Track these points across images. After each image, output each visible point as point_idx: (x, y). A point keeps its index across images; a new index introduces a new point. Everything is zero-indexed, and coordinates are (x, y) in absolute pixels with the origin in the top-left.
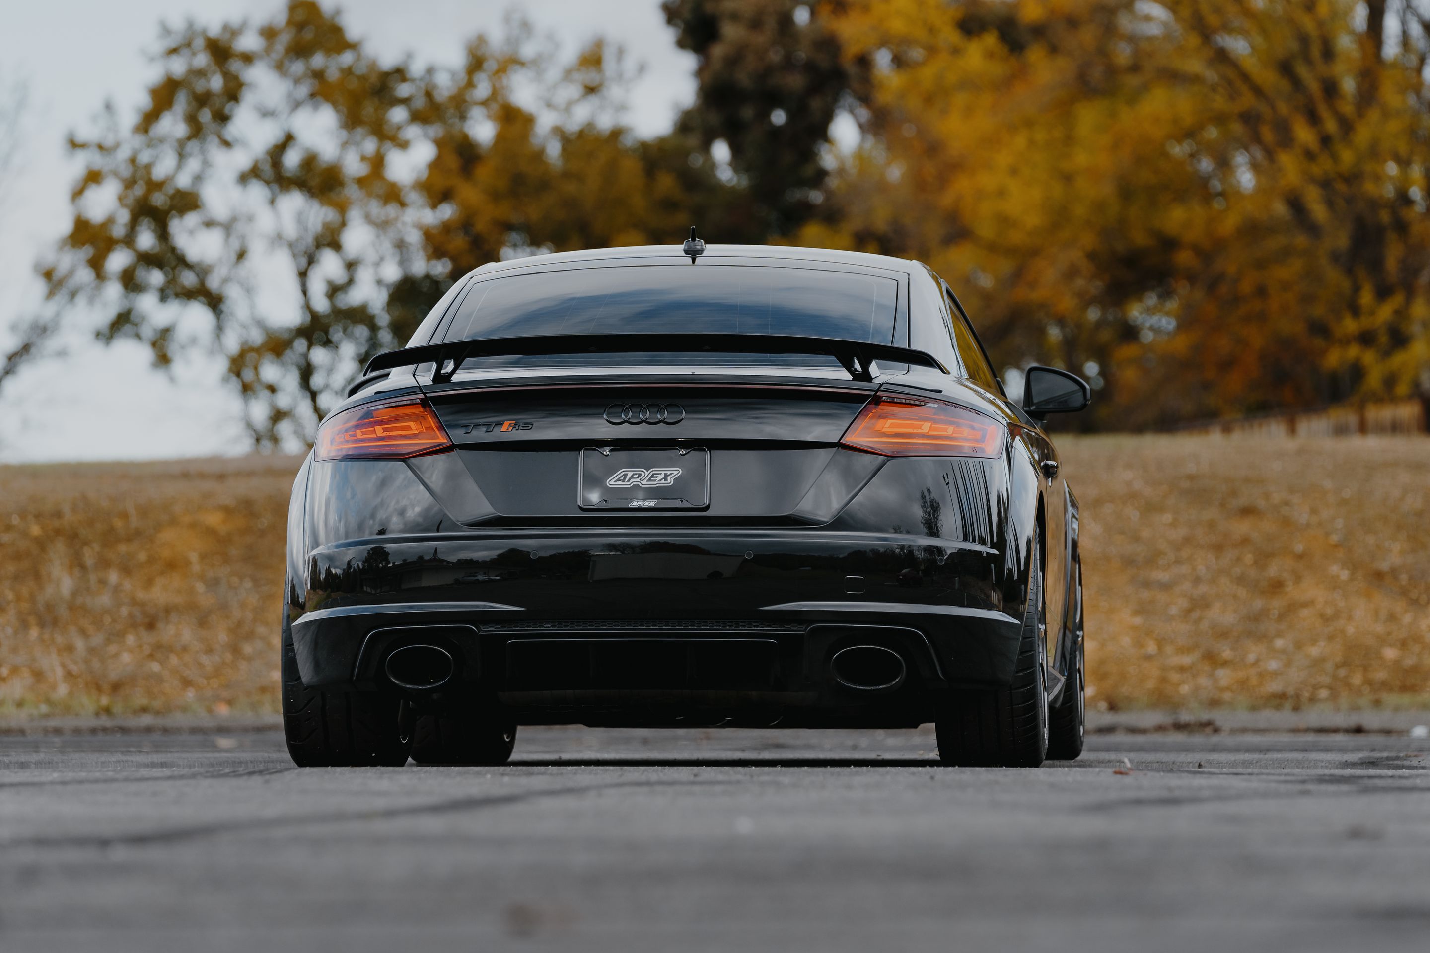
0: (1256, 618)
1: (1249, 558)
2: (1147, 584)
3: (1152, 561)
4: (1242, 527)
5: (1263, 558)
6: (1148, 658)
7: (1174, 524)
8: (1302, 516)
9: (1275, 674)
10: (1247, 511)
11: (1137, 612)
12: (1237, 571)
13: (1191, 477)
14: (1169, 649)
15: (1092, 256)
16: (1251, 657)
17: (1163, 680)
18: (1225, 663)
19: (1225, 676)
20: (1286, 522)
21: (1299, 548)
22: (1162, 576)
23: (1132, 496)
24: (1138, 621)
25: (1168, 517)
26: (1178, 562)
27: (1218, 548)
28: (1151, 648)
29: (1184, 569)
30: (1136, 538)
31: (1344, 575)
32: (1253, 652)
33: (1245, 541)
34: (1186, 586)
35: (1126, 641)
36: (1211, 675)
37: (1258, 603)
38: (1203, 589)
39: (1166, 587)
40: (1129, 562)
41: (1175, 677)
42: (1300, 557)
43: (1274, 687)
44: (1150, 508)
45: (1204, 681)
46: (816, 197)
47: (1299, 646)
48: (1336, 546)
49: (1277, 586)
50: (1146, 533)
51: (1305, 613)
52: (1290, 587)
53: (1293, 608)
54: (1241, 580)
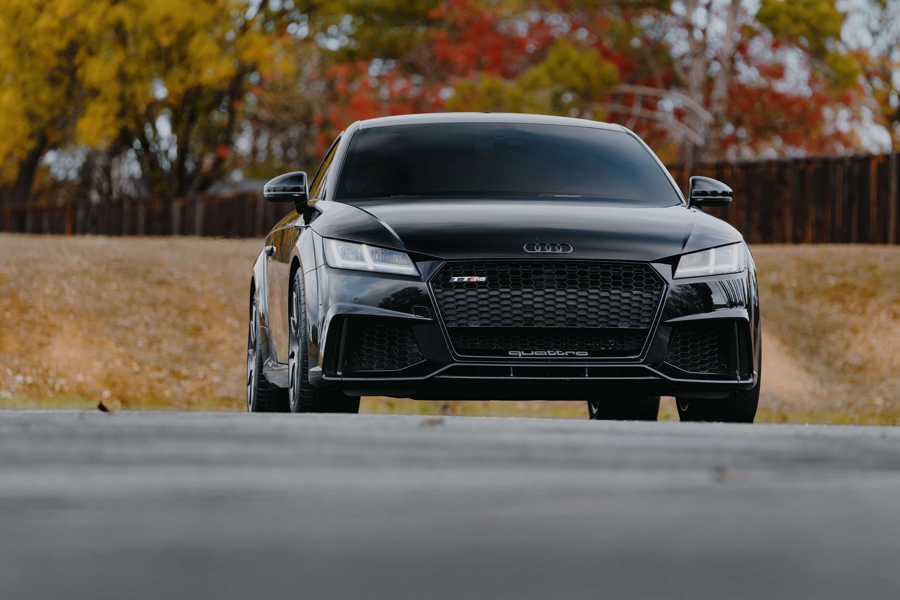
0: (193, 349)
1: (174, 312)
2: (117, 327)
3: (115, 312)
4: (162, 293)
5: (184, 312)
6: (136, 373)
8: (196, 286)
9: (219, 385)
10: (161, 283)
11: (119, 344)
12: (170, 319)
14: (147, 368)
16: (201, 374)
17: (151, 387)
18: (186, 378)
19: (188, 386)
20: (189, 290)
21: (203, 306)
22: (126, 322)
24: (121, 350)
25: (114, 286)
26: (130, 313)
27: (154, 305)
28: (136, 368)
29: (137, 318)
30: (99, 298)
31: (236, 324)
32: (201, 371)
33: (167, 302)
34: (142, 329)
35: (118, 362)
36: (179, 385)
37: (190, 341)
38: (152, 331)
39: (131, 329)
40: (101, 313)
41: (158, 385)
42: (205, 312)
43: (221, 393)
44: (100, 280)
45: (175, 388)
47: (227, 367)
48: (225, 306)
49: (197, 331)
50: (104, 295)
51: (222, 347)
52: (205, 330)
53: (212, 345)
54: (174, 325)
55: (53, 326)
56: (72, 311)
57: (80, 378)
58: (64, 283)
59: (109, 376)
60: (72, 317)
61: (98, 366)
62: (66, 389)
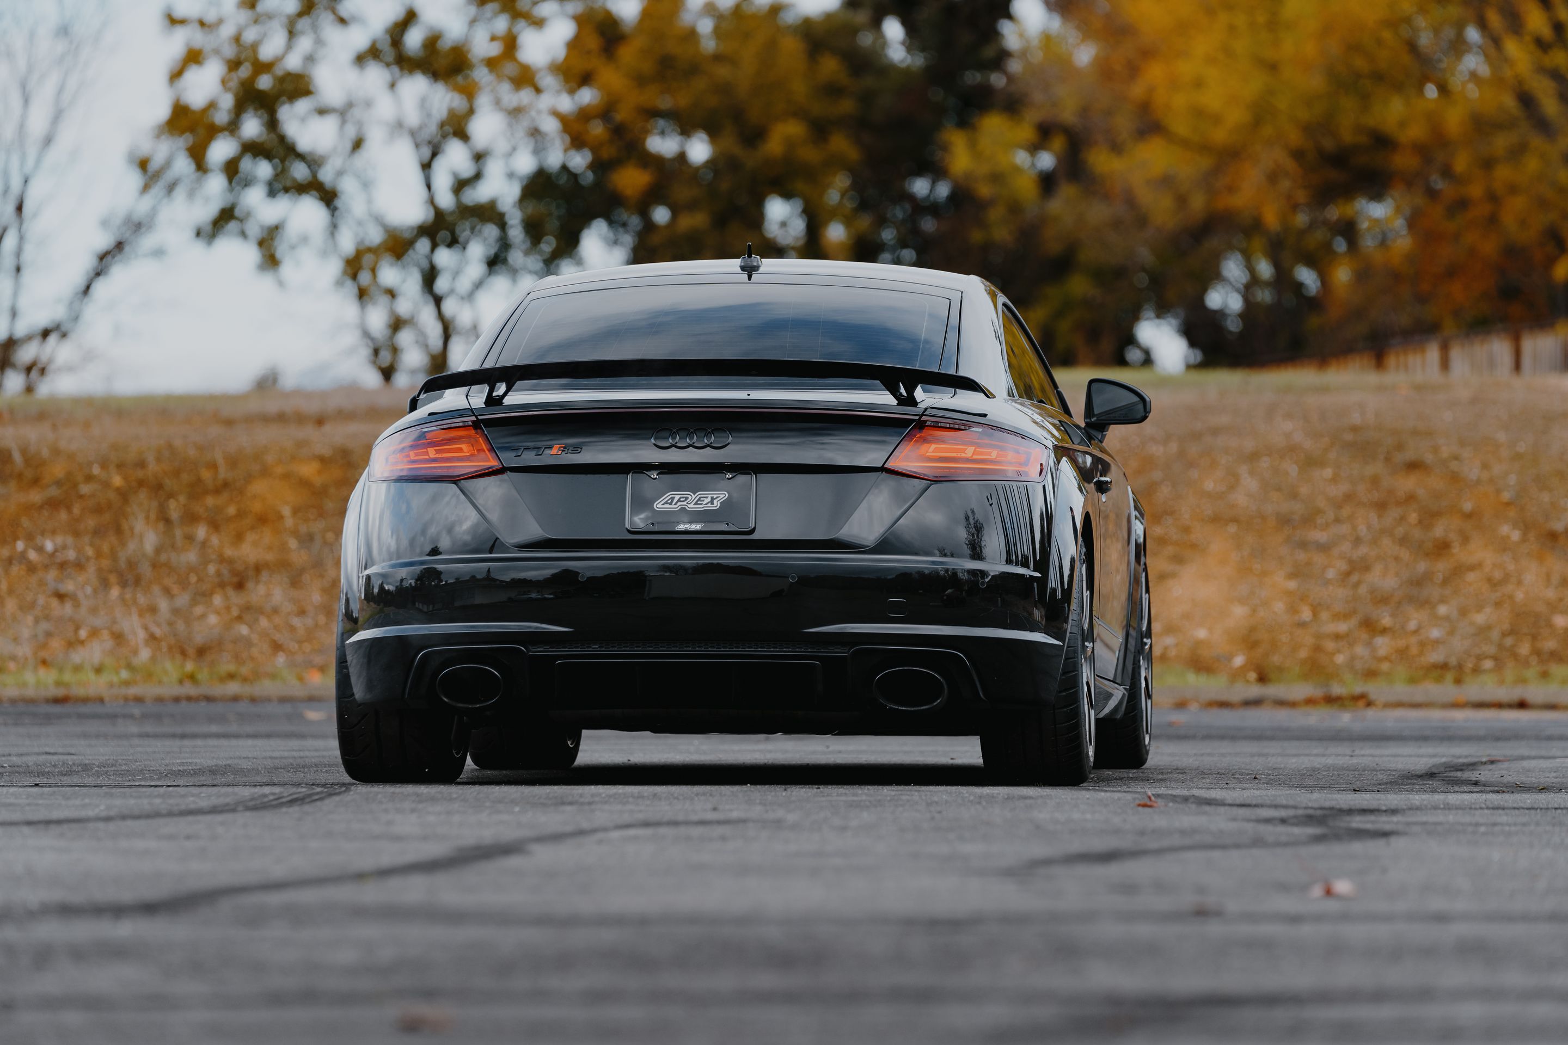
0: (1419, 582)
1: (1413, 517)
2: (1303, 545)
3: (1309, 520)
4: (1407, 484)
5: (1429, 517)
6: (1302, 625)
7: (1334, 480)
8: (1472, 471)
9: (1437, 642)
10: (1414, 466)
11: (1292, 576)
12: (1400, 531)
13: (1355, 429)
14: (1324, 615)
15: (1298, 155)
16: (1412, 625)
17: (1318, 649)
18: (1384, 631)
19: (1383, 644)
20: (1455, 478)
21: (1468, 506)
22: (1320, 536)
23: (1292, 449)
24: (1292, 585)
25: (1328, 472)
26: (1337, 520)
27: (1381, 506)
28: (1306, 614)
29: (1345, 529)
30: (1294, 496)
31: (1516, 536)
32: (1415, 618)
33: (1410, 498)
34: (1346, 547)
35: (1279, 607)
36: (1369, 644)
37: (1422, 566)
38: (1363, 550)
39: (1324, 548)
40: (1284, 521)
41: (1330, 645)
42: (1469, 516)
43: (1435, 657)
44: (1310, 462)
45: (1360, 650)
46: (997, 80)
47: (1463, 612)
48: (1508, 504)
49: (1442, 548)
50: (1304, 490)
51: (1471, 577)
52: (1456, 549)
53: (1459, 571)
54: (1404, 541)
55: (1194, 546)
56: (1235, 520)
57: (1202, 634)
58: (1243, 470)
59: (1252, 629)
60: (1232, 529)
61: (1239, 612)
62: (1172, 653)
